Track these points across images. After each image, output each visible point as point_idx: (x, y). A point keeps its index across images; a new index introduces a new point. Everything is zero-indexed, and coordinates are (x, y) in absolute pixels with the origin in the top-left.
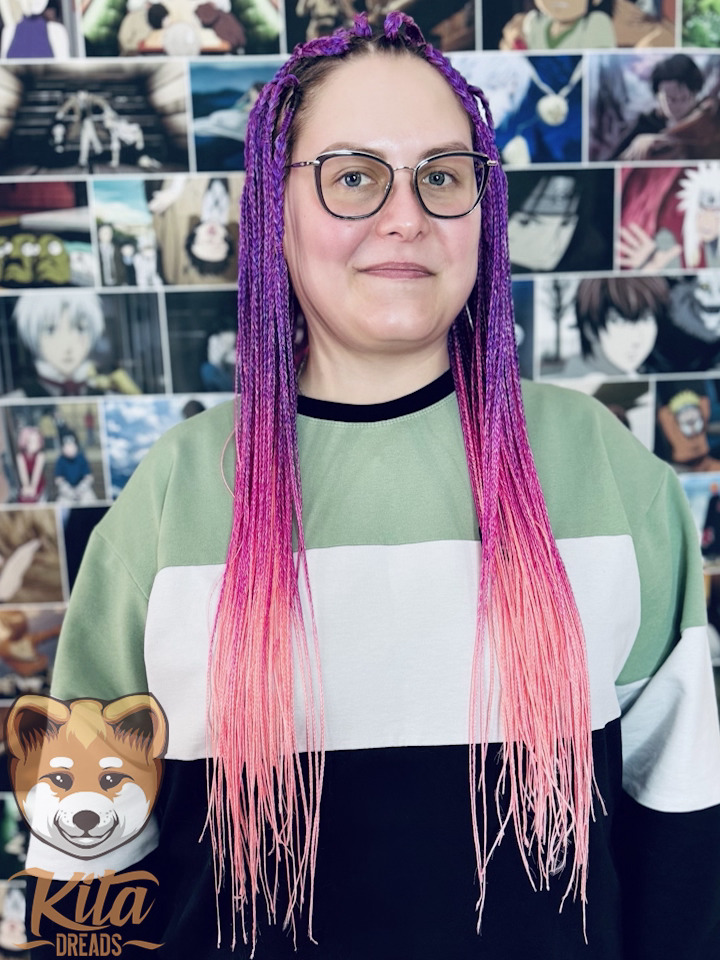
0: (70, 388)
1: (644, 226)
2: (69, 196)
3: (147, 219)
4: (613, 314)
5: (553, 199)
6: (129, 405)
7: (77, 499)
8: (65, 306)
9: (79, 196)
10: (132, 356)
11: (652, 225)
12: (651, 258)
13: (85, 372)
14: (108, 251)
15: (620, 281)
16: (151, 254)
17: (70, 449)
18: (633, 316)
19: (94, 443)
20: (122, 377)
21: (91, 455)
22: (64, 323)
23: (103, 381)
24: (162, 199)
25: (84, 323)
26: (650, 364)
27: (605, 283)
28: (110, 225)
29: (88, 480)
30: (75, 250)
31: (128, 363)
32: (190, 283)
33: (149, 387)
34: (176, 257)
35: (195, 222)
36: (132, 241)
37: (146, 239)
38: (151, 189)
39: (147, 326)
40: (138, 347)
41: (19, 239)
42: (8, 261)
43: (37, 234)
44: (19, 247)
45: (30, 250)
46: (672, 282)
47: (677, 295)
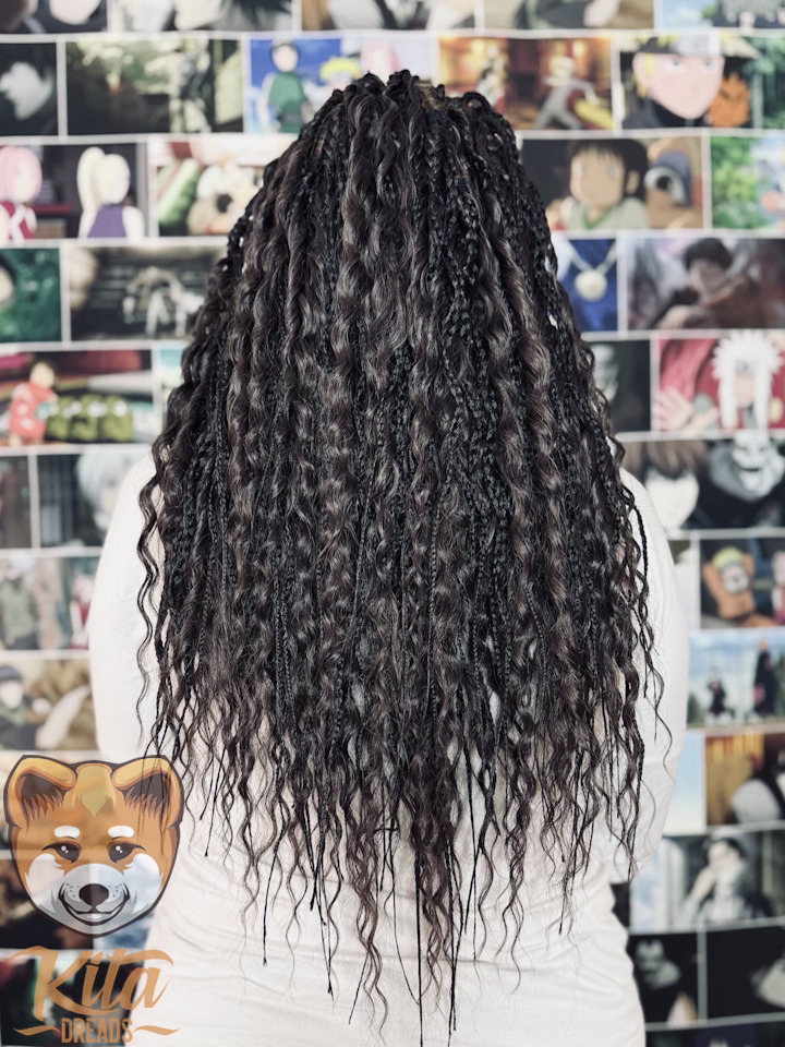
1: (682, 390)
2: (135, 361)
4: (652, 473)
8: (127, 462)
9: (145, 361)
11: (690, 388)
12: (689, 421)
15: (660, 445)
18: (674, 475)
26: (692, 522)
27: (644, 446)
30: (139, 410)
41: (86, 399)
42: (75, 420)
43: (103, 395)
44: (85, 406)
45: (95, 409)
46: (710, 444)
47: (716, 456)
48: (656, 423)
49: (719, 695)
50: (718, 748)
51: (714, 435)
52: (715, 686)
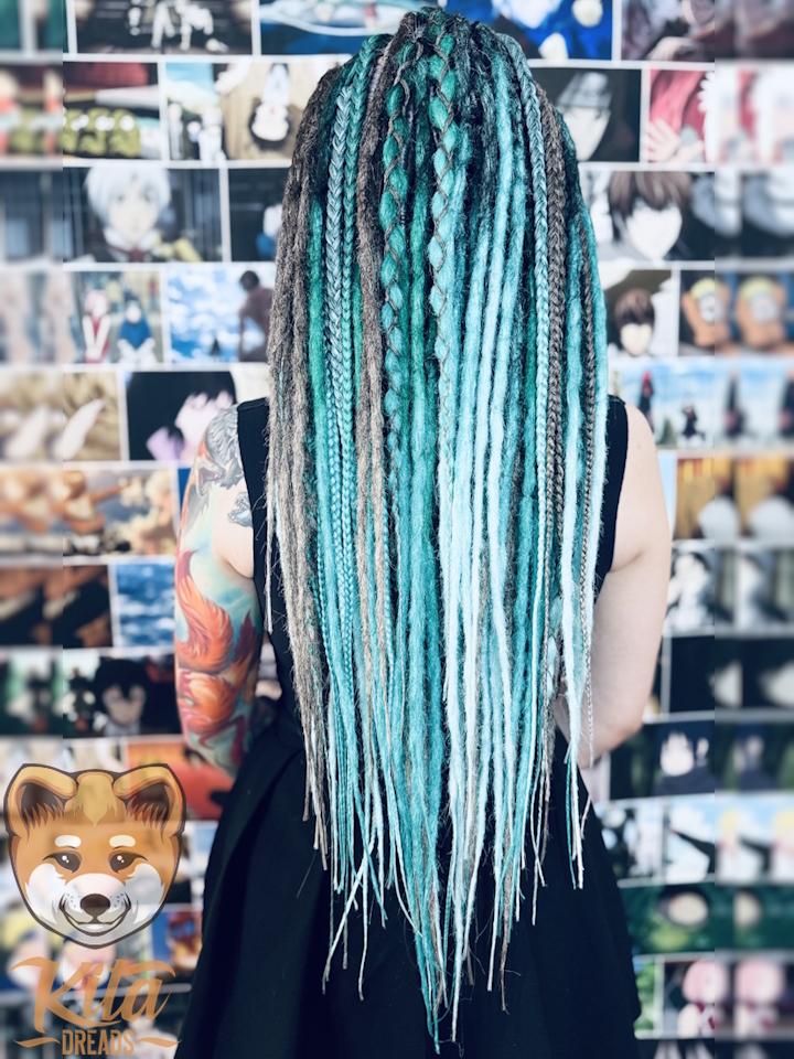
0: (136, 256)
1: (670, 123)
2: (141, 75)
3: (214, 99)
4: (640, 204)
5: (587, 94)
6: (189, 272)
7: (138, 362)
8: (134, 178)
9: (151, 75)
10: (194, 226)
11: (677, 121)
12: (675, 153)
13: (151, 240)
14: (177, 128)
15: (648, 175)
16: (217, 131)
17: (133, 314)
18: (659, 206)
19: (155, 308)
20: (184, 246)
21: (152, 321)
22: (133, 194)
23: (166, 250)
24: (226, 79)
25: (152, 194)
26: (675, 253)
27: (633, 175)
28: (179, 103)
29: (149, 344)
30: (145, 125)
31: (190, 232)
32: (251, 158)
33: (208, 254)
34: (239, 135)
35: (257, 103)
36: (198, 119)
37: (212, 117)
38: (218, 70)
39: (209, 199)
40: (200, 218)
41: (94, 113)
42: (83, 133)
43: (111, 109)
44: (93, 120)
45: (103, 123)
46: (694, 177)
47: (699, 189)
48: (644, 154)
49: (692, 419)
50: (688, 468)
51: (698, 168)
52: (689, 411)
